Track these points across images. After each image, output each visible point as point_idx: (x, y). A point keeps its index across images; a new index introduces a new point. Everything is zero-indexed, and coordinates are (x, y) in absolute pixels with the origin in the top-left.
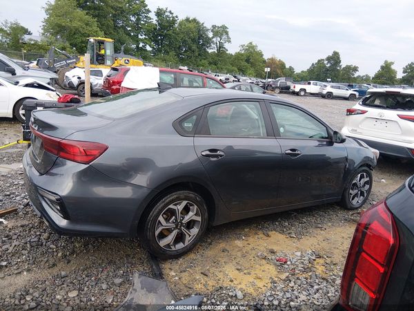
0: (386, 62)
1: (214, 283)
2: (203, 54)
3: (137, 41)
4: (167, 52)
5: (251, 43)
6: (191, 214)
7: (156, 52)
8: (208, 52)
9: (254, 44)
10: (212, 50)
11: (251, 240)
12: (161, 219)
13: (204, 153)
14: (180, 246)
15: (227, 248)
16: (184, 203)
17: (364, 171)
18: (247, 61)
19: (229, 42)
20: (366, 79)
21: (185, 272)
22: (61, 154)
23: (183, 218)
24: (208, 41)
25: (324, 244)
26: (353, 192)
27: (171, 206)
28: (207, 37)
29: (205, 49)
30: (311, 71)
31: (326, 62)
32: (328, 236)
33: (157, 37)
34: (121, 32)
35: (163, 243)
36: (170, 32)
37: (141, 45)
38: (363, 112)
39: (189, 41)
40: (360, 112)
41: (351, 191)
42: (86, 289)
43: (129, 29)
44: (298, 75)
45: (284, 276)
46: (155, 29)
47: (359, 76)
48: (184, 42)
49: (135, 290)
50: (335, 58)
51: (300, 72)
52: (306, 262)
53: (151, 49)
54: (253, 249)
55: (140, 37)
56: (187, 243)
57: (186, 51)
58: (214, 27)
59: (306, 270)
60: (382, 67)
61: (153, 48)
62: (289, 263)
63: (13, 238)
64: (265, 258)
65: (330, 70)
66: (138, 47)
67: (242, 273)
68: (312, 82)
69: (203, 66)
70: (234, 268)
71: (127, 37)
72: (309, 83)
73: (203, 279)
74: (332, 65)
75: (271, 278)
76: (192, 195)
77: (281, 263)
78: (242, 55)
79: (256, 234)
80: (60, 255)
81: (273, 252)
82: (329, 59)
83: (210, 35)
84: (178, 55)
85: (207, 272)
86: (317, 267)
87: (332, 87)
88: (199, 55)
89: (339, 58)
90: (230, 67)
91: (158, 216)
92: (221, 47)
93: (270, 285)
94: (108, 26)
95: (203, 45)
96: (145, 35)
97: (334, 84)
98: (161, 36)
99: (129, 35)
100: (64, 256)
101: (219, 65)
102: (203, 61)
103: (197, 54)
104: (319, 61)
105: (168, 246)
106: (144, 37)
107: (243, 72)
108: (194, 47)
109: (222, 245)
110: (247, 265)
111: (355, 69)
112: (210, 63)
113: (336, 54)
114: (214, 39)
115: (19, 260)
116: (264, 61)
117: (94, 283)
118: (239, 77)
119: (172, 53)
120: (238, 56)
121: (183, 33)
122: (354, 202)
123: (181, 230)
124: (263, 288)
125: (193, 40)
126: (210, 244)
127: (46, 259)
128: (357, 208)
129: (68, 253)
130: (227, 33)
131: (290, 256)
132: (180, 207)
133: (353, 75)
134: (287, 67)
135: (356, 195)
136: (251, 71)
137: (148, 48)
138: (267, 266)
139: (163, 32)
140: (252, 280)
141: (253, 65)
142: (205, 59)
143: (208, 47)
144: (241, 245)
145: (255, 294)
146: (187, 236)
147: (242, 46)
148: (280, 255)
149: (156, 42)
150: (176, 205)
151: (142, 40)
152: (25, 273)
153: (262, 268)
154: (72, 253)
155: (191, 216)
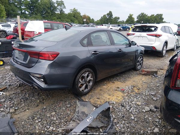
0: (130, 14)
1: (103, 101)
2: (53, 14)
3: (21, 10)
4: (36, 14)
5: (75, 8)
6: (89, 77)
7: (31, 14)
8: (56, 13)
9: (76, 9)
10: (58, 12)
11: (108, 85)
12: (80, 80)
13: (92, 53)
14: (87, 90)
15: (101, 89)
16: (87, 73)
17: (141, 55)
18: (74, 17)
19: (65, 8)
20: (123, 22)
21: (91, 99)
22: (40, 58)
23: (87, 79)
24: (55, 8)
25: (134, 83)
26: (138, 64)
27: (83, 75)
28: (55, 6)
29: (54, 12)
30: (101, 20)
31: (107, 16)
32: (134, 80)
33: (31, 7)
34: (12, 5)
35: (81, 89)
36: (37, 5)
37: (23, 12)
38: (134, 34)
39: (47, 8)
40: (132, 34)
41: (137, 64)
42: (57, 111)
43: (16, 4)
44: (96, 22)
45: (126, 95)
46: (29, 3)
47: (120, 21)
48: (44, 9)
49: (79, 107)
50: (110, 14)
51: (96, 21)
52: (131, 89)
53: (28, 13)
54: (111, 88)
55: (22, 7)
56: (89, 89)
57: (45, 13)
58: (57, 1)
59: (132, 92)
60: (129, 17)
61: (29, 12)
62: (125, 90)
63: (13, 98)
64: (116, 90)
65: (108, 19)
66: (22, 12)
67: (111, 96)
68: (104, 25)
69: (54, 20)
70: (108, 95)
71: (16, 8)
72: (103, 25)
73: (99, 100)
74: (109, 17)
75: (122, 96)
76: (90, 70)
77: (123, 91)
78: (71, 14)
79: (109, 83)
80: (38, 101)
81: (118, 88)
82: (108, 14)
83: (56, 5)
84: (42, 15)
85: (99, 98)
86: (135, 90)
87: (112, 26)
88: (52, 15)
89: (112, 14)
90: (67, 20)
91: (79, 79)
92: (61, 11)
93: (122, 98)
94: (5, 3)
95: (53, 10)
96: (25, 6)
97: (112, 25)
98: (32, 6)
99: (17, 7)
100: (40, 101)
101: (61, 19)
102: (54, 17)
103: (51, 14)
104: (104, 15)
105: (83, 90)
106: (24, 7)
107: (73, 21)
108: (49, 11)
109: (99, 88)
110: (112, 93)
111: (119, 18)
112: (57, 18)
113: (110, 12)
114: (58, 7)
115: (22, 106)
116: (81, 17)
117: (59, 108)
118: (72, 24)
119: (39, 14)
120: (70, 15)
121: (43, 5)
122: (138, 67)
123: (86, 84)
124: (121, 99)
125: (48, 8)
126: (95, 89)
127: (33, 104)
128: (139, 70)
129: (42, 100)
130: (63, 4)
131: (124, 88)
132: (86, 75)
133: (118, 21)
134: (91, 19)
135: (139, 65)
136: (76, 21)
137: (27, 13)
138: (118, 93)
139: (33, 5)
140: (116, 98)
141: (77, 18)
142: (55, 17)
143: (55, 11)
144: (106, 87)
145: (119, 102)
146: (89, 86)
147: (71, 10)
148: (121, 88)
149: (30, 9)
150: (84, 74)
151: (23, 9)
152: (27, 110)
153: (117, 93)
154: (43, 100)
155: (89, 78)
